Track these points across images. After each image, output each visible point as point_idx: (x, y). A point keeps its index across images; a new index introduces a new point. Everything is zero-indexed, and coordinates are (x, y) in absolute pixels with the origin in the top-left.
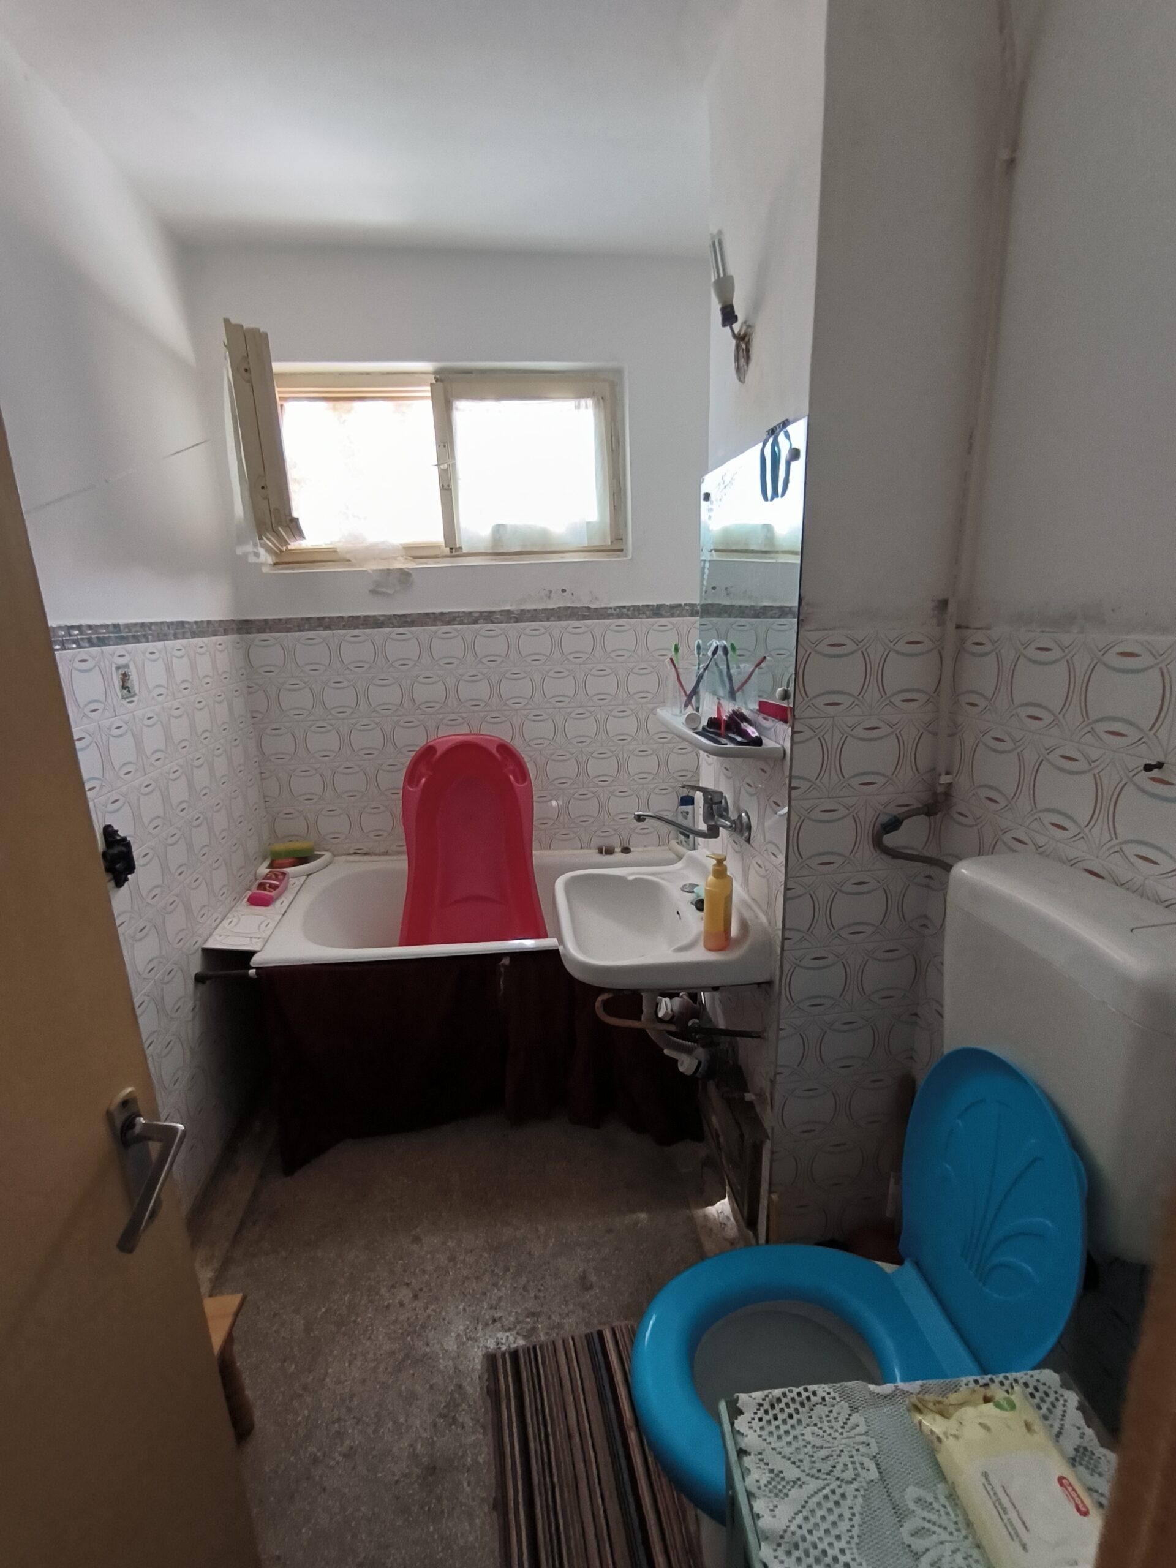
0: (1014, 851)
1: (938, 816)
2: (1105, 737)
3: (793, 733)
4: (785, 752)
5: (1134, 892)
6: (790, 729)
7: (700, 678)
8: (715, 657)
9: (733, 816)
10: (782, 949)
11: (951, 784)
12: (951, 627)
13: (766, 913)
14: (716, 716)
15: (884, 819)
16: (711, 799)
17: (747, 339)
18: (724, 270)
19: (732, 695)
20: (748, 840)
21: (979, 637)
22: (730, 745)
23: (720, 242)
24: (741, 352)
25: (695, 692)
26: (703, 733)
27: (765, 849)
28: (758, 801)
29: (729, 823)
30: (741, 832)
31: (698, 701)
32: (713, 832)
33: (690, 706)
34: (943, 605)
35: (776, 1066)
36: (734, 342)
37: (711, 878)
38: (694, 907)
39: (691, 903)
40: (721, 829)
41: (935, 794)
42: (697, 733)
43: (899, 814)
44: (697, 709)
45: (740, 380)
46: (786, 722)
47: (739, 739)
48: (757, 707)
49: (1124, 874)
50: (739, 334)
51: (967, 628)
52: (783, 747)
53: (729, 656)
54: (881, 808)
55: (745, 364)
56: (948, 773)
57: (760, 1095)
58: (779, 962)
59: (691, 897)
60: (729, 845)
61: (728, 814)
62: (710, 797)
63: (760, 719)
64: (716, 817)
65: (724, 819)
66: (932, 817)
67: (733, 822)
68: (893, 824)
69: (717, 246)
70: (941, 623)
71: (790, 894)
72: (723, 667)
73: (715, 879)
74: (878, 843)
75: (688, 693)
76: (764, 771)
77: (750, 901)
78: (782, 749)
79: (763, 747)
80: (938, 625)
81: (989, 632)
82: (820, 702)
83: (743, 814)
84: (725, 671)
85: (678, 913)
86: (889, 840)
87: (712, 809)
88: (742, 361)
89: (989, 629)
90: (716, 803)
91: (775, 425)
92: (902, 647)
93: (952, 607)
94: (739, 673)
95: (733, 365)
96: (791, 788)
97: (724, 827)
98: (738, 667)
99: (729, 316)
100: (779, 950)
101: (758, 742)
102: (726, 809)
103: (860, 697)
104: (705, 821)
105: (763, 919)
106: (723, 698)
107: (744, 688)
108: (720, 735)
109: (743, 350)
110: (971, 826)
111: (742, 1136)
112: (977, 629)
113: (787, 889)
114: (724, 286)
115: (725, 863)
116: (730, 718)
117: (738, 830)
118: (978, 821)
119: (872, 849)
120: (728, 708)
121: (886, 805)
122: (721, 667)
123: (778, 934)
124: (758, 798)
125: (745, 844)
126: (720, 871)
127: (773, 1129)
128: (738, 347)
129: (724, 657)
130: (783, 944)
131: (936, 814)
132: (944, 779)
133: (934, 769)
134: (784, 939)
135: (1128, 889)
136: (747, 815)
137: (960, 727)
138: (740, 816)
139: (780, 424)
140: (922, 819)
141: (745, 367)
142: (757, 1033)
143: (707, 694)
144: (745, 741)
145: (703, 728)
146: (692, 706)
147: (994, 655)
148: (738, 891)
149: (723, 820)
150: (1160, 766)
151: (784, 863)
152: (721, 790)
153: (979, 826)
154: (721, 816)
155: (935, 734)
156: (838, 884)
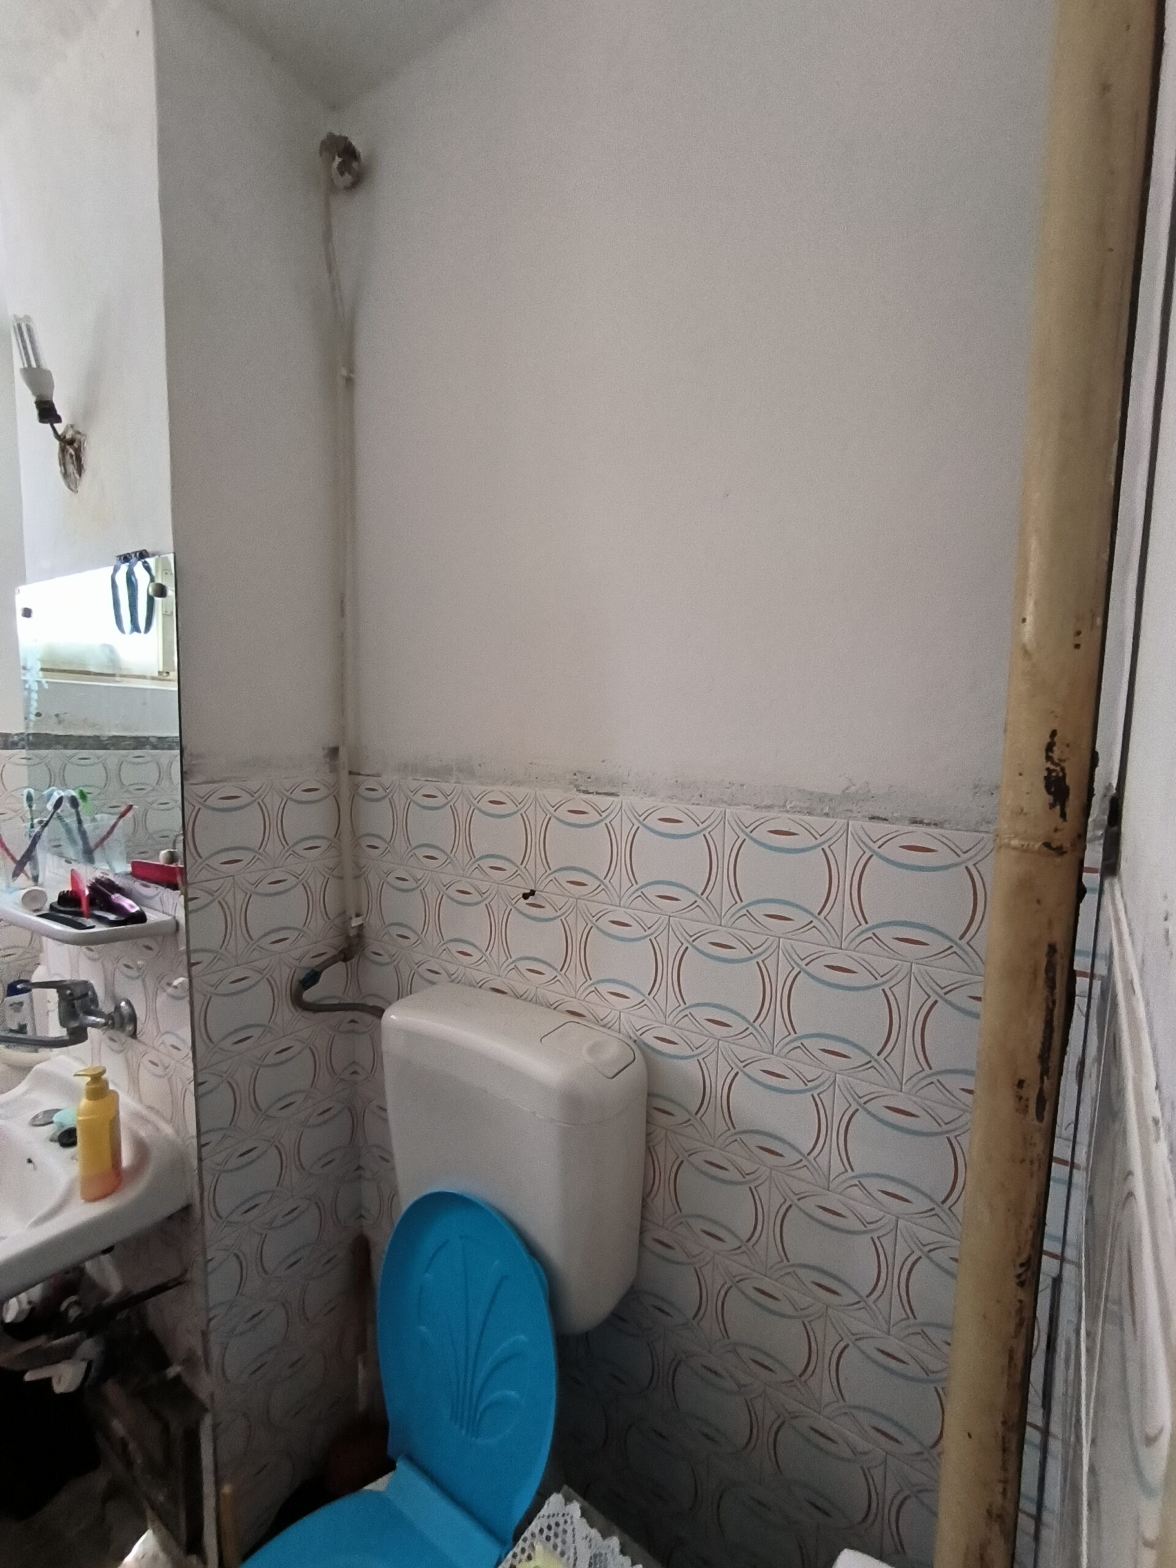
0: (433, 983)
1: (353, 960)
2: (489, 871)
3: (187, 901)
4: (177, 924)
5: (530, 1001)
6: (182, 897)
7: (35, 840)
8: (59, 811)
9: (106, 1007)
10: (200, 1160)
11: (361, 925)
12: (344, 774)
13: (170, 1121)
14: (70, 889)
15: (301, 975)
16: (71, 994)
17: (76, 445)
18: (37, 360)
19: (89, 855)
20: (134, 1035)
21: (371, 783)
22: (100, 928)
23: (29, 330)
24: (68, 457)
25: (29, 855)
26: (52, 915)
27: (160, 1042)
28: (144, 986)
29: (102, 1021)
30: (122, 1027)
31: (35, 866)
32: (77, 1036)
33: (22, 875)
34: (334, 752)
35: (208, 1310)
36: (57, 443)
37: (84, 1102)
38: (57, 1145)
39: (52, 1140)
40: (89, 1029)
41: (348, 937)
42: (42, 916)
43: (317, 966)
44: (35, 879)
45: (69, 487)
46: (175, 887)
47: (112, 917)
48: (129, 869)
49: (521, 988)
50: (65, 437)
51: (359, 774)
52: (174, 917)
53: (80, 808)
54: (296, 963)
55: (75, 472)
56: (358, 915)
57: (190, 1362)
58: (197, 1178)
59: (49, 1130)
60: (103, 1046)
61: (97, 1005)
62: (68, 992)
63: (137, 886)
64: (81, 1015)
65: (95, 1016)
66: (348, 963)
67: (109, 1017)
68: (312, 978)
69: (24, 332)
70: (334, 769)
71: (202, 1089)
72: (72, 821)
73: (91, 1102)
74: (297, 1001)
75: (18, 858)
76: (149, 948)
77: (145, 1112)
78: (173, 921)
79: (148, 922)
80: (331, 772)
81: (380, 778)
82: (215, 862)
83: (123, 1004)
84: (74, 826)
85: (30, 1161)
86: (309, 995)
87: (73, 1006)
88: (71, 468)
89: (379, 776)
90: (79, 998)
91: (130, 552)
92: (298, 794)
93: (342, 752)
94: (96, 828)
95: (57, 469)
96: (190, 965)
97: (94, 1025)
98: (94, 820)
99: (47, 412)
100: (195, 1163)
101: (140, 918)
102: (94, 1000)
103: (261, 850)
104: (63, 1023)
105: (168, 1130)
106: (75, 861)
107: (105, 843)
108: (81, 914)
109: (71, 456)
110: (388, 964)
111: (166, 1429)
112: (368, 775)
113: (197, 1085)
114: (37, 378)
115: (104, 1076)
116: (92, 888)
117: (117, 1025)
118: (393, 958)
119: (293, 1009)
120: (88, 875)
121: (300, 959)
122: (67, 821)
123: (191, 1143)
124: (144, 981)
125: (130, 1040)
126: (98, 1088)
127: (212, 1395)
128: (63, 450)
129: (73, 811)
130: (199, 1152)
131: (353, 958)
132: (355, 922)
133: (344, 912)
134: (200, 1146)
135: (525, 1000)
136: (128, 1003)
137: (363, 870)
138: (118, 1008)
139: (135, 553)
140: (340, 966)
141: (77, 476)
142: (175, 1279)
143: (49, 856)
144: (122, 919)
145: (52, 907)
146: (26, 875)
147: (387, 800)
148: (127, 1103)
149: (93, 1018)
150: (532, 893)
151: (191, 1055)
152: (82, 978)
153: (395, 963)
154: (91, 1013)
155: (341, 878)
156: (259, 1059)
